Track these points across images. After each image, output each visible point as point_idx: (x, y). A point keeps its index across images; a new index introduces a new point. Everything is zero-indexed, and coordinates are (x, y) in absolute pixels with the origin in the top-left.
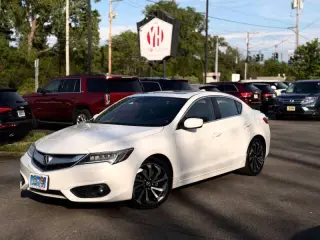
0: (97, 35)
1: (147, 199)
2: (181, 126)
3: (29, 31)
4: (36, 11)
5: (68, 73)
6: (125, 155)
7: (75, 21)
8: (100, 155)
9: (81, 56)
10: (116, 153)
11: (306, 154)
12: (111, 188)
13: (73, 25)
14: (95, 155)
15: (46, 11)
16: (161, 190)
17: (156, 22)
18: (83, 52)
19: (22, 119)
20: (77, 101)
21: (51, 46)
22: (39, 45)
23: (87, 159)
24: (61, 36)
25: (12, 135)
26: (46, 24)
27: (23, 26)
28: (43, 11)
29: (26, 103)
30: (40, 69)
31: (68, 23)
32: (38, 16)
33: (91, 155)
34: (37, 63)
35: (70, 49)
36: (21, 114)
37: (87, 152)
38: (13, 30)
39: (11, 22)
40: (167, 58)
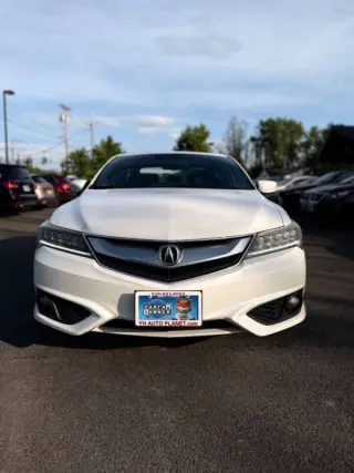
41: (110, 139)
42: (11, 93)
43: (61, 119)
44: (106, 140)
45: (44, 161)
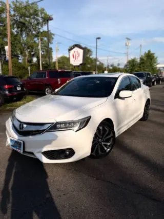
0: (52, 57)
1: (100, 152)
2: (117, 96)
3: (26, 56)
4: (28, 48)
5: (41, 69)
6: (85, 122)
7: (43, 52)
8: (65, 123)
9: (46, 65)
10: (78, 121)
11: (158, 105)
12: (75, 151)
13: (43, 53)
14: (60, 123)
15: (32, 47)
16: (109, 144)
17: (76, 49)
18: (47, 64)
19: (19, 91)
20: (45, 82)
21: (35, 62)
22: (30, 61)
23: (54, 127)
24: (38, 58)
25: (15, 99)
26: (32, 53)
27: (23, 54)
28: (30, 48)
29: (21, 83)
30: (31, 71)
31: (40, 52)
32: (29, 50)
33: (57, 123)
34: (29, 68)
35: (42, 63)
36: (19, 89)
37: (54, 121)
38: (20, 56)
39: (19, 52)
40: (81, 64)
41: (149, 51)
42: (99, 38)
43: (126, 45)
44: (147, 52)
45: (119, 65)
